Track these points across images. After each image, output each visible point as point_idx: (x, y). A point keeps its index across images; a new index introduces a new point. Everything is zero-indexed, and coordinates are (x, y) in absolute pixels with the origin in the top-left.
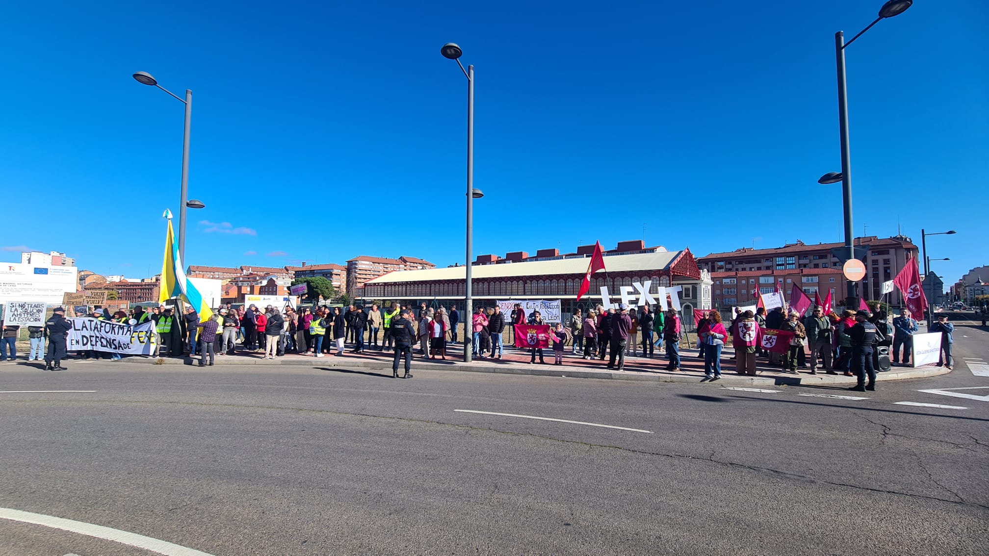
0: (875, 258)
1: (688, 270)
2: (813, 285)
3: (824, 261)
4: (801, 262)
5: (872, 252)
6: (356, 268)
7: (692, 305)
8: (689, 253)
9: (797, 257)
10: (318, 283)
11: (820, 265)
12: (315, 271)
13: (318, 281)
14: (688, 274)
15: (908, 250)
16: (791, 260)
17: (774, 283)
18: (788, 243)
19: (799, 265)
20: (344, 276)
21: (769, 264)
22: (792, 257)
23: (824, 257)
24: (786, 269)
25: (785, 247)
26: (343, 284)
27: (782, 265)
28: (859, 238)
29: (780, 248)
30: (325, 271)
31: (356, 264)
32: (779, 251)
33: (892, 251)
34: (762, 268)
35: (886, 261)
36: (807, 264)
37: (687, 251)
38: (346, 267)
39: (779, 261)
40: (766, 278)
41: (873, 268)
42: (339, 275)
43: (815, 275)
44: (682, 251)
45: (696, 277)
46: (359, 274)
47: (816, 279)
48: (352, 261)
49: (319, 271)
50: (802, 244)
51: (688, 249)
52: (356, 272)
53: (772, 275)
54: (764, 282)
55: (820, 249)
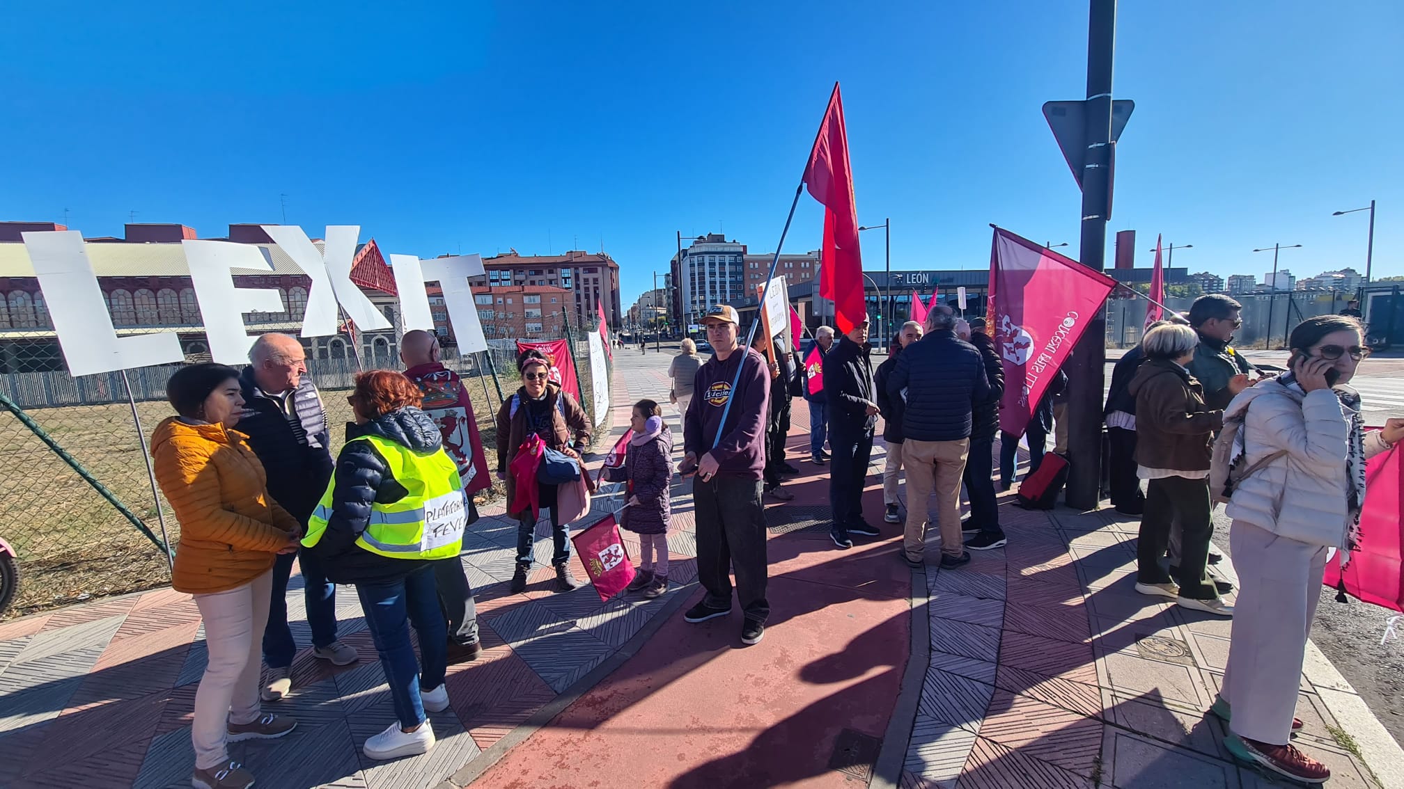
0: (587, 276)
1: (377, 279)
2: (534, 306)
3: (539, 277)
4: (517, 277)
5: (584, 270)
7: (389, 338)
8: (377, 250)
9: (512, 271)
11: (537, 283)
14: (378, 285)
15: (612, 269)
16: (505, 275)
17: (493, 305)
19: (515, 281)
22: (508, 270)
23: (538, 272)
24: (501, 285)
25: (497, 257)
27: (496, 281)
28: (572, 252)
29: (492, 258)
32: (492, 262)
33: (601, 268)
36: (524, 281)
37: (372, 245)
39: (494, 274)
40: (483, 297)
41: (585, 288)
43: (537, 294)
44: (364, 245)
45: (391, 292)
47: (538, 299)
50: (517, 255)
51: (374, 242)
53: (489, 292)
54: (481, 303)
55: (534, 262)
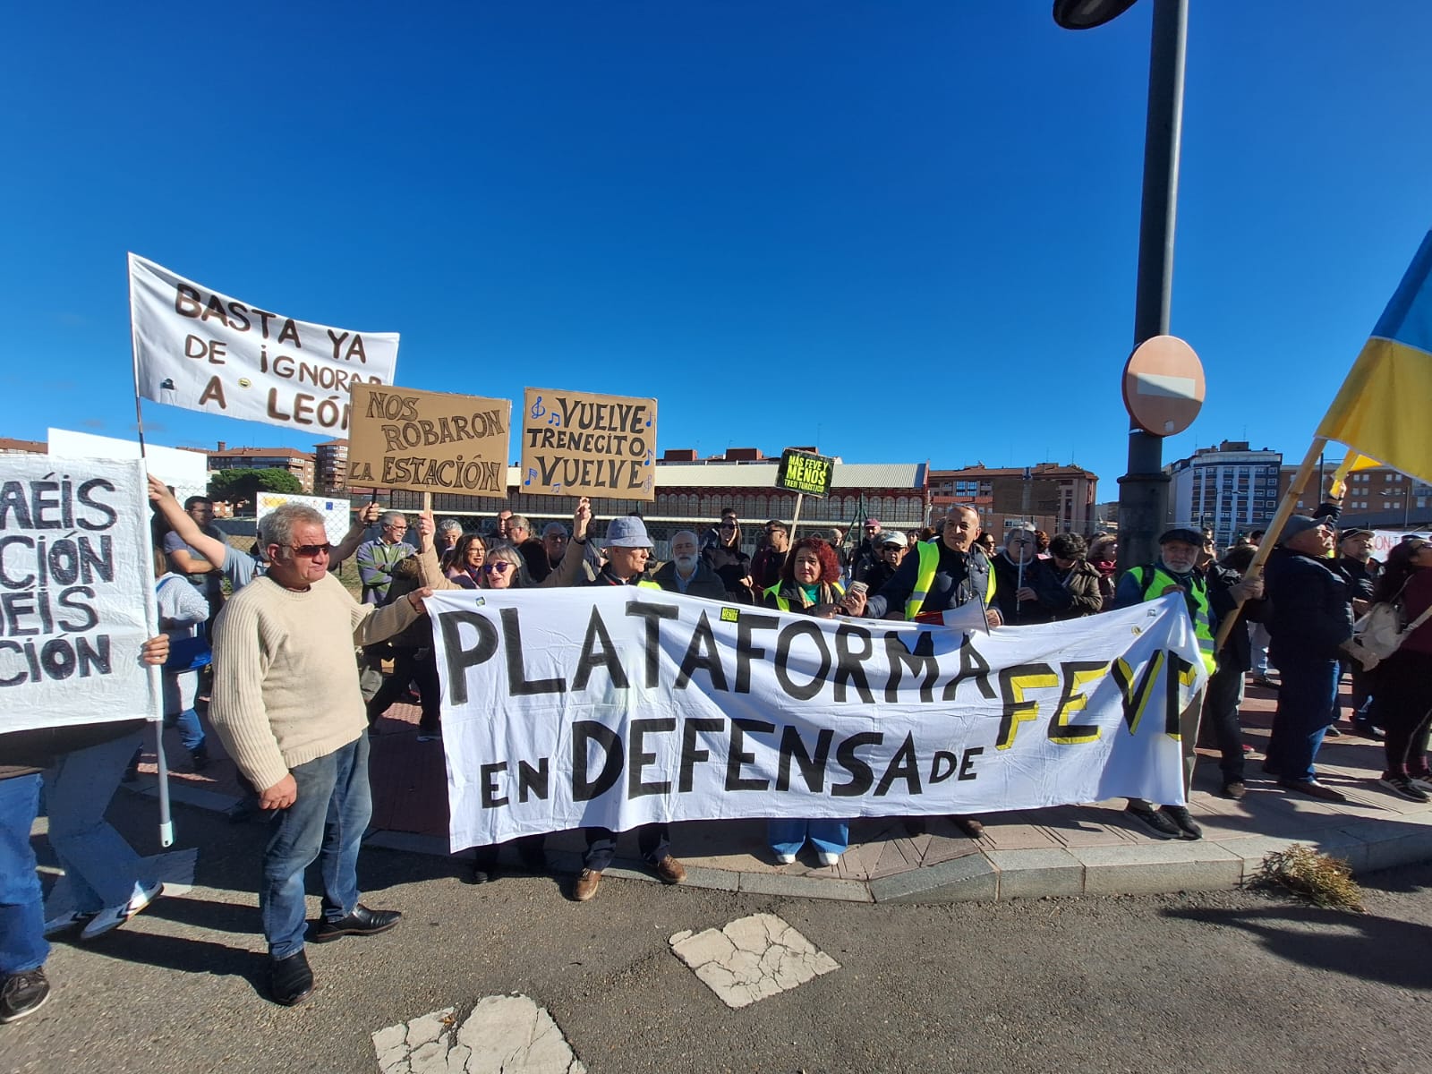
4: (984, 488)
6: (334, 459)
9: (978, 482)
10: (277, 480)
12: (253, 459)
13: (276, 477)
15: (1090, 481)
16: (973, 485)
18: (969, 465)
19: (981, 492)
20: (310, 470)
21: (947, 488)
22: (973, 481)
24: (966, 495)
25: (965, 469)
26: (309, 484)
27: (963, 491)
29: (959, 470)
30: (276, 459)
31: (334, 451)
32: (960, 474)
33: (1075, 481)
34: (940, 493)
35: (1069, 492)
38: (315, 456)
39: (960, 485)
42: (302, 468)
46: (340, 468)
48: (326, 446)
49: (263, 460)
50: (983, 467)
52: (333, 465)
